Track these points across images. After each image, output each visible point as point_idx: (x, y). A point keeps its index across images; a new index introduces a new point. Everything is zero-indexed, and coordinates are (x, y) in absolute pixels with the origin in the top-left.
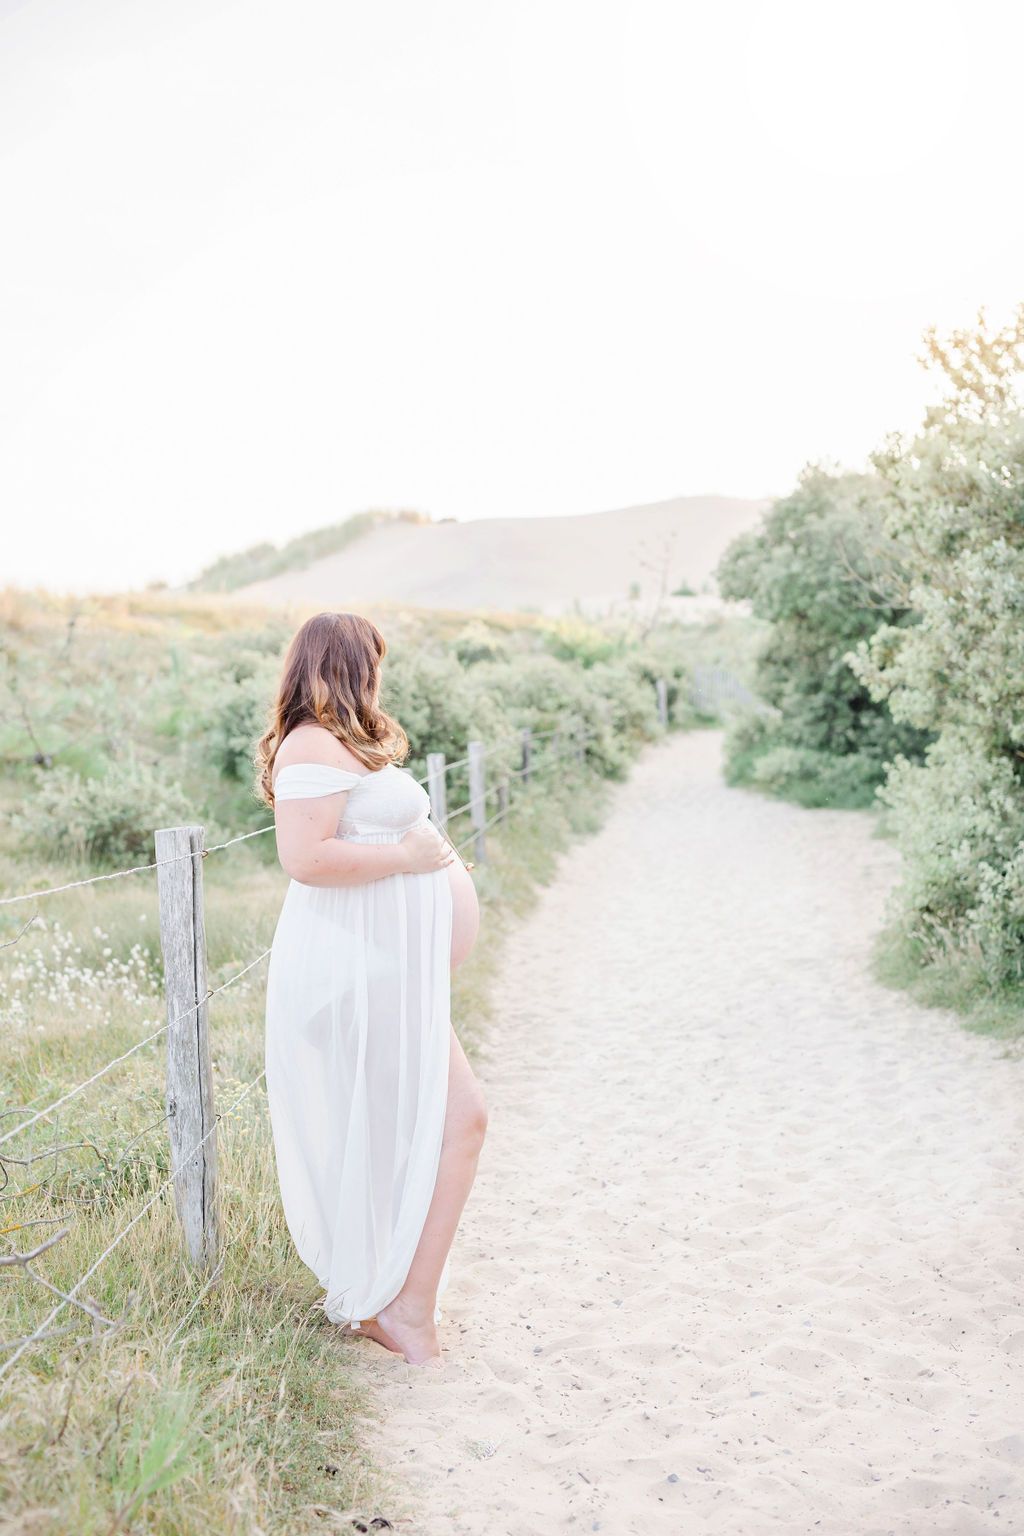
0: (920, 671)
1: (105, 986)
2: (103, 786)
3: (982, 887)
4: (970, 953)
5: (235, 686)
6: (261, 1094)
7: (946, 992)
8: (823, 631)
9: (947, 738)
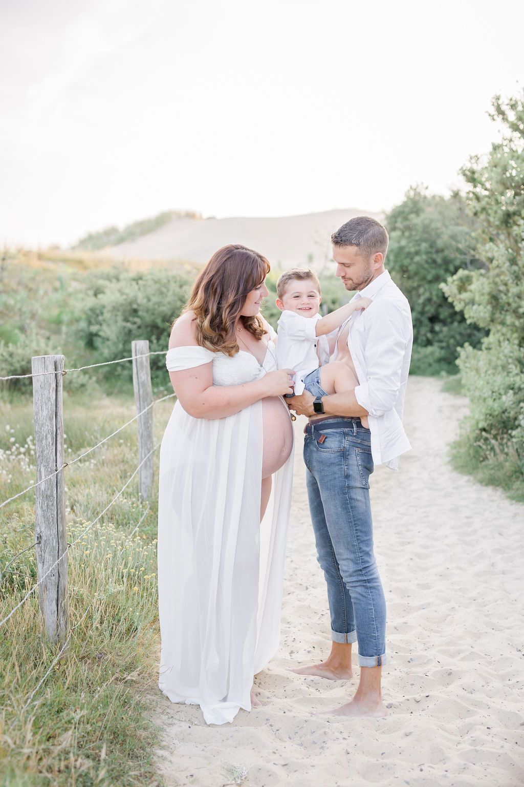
0: (483, 294)
1: (11, 460)
2: (17, 348)
3: (521, 417)
4: (510, 454)
5: (93, 299)
6: (99, 529)
7: (496, 477)
8: (416, 278)
9: (494, 334)
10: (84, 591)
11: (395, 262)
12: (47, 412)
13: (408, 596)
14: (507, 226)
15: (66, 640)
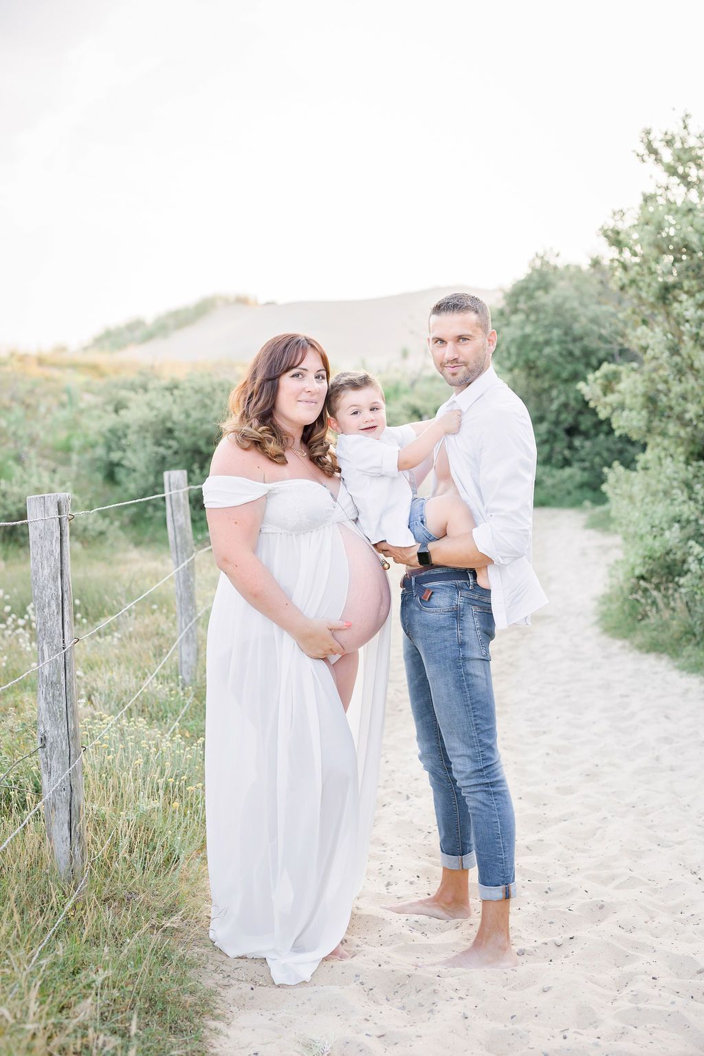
0: (635, 396)
1: (7, 636)
2: (12, 485)
3: (690, 559)
4: (678, 610)
5: (114, 416)
6: (124, 725)
7: (660, 641)
8: (547, 377)
9: (652, 449)
10: (107, 810)
11: (518, 355)
12: (49, 571)
13: (544, 805)
14: (664, 303)
15: (83, 877)
